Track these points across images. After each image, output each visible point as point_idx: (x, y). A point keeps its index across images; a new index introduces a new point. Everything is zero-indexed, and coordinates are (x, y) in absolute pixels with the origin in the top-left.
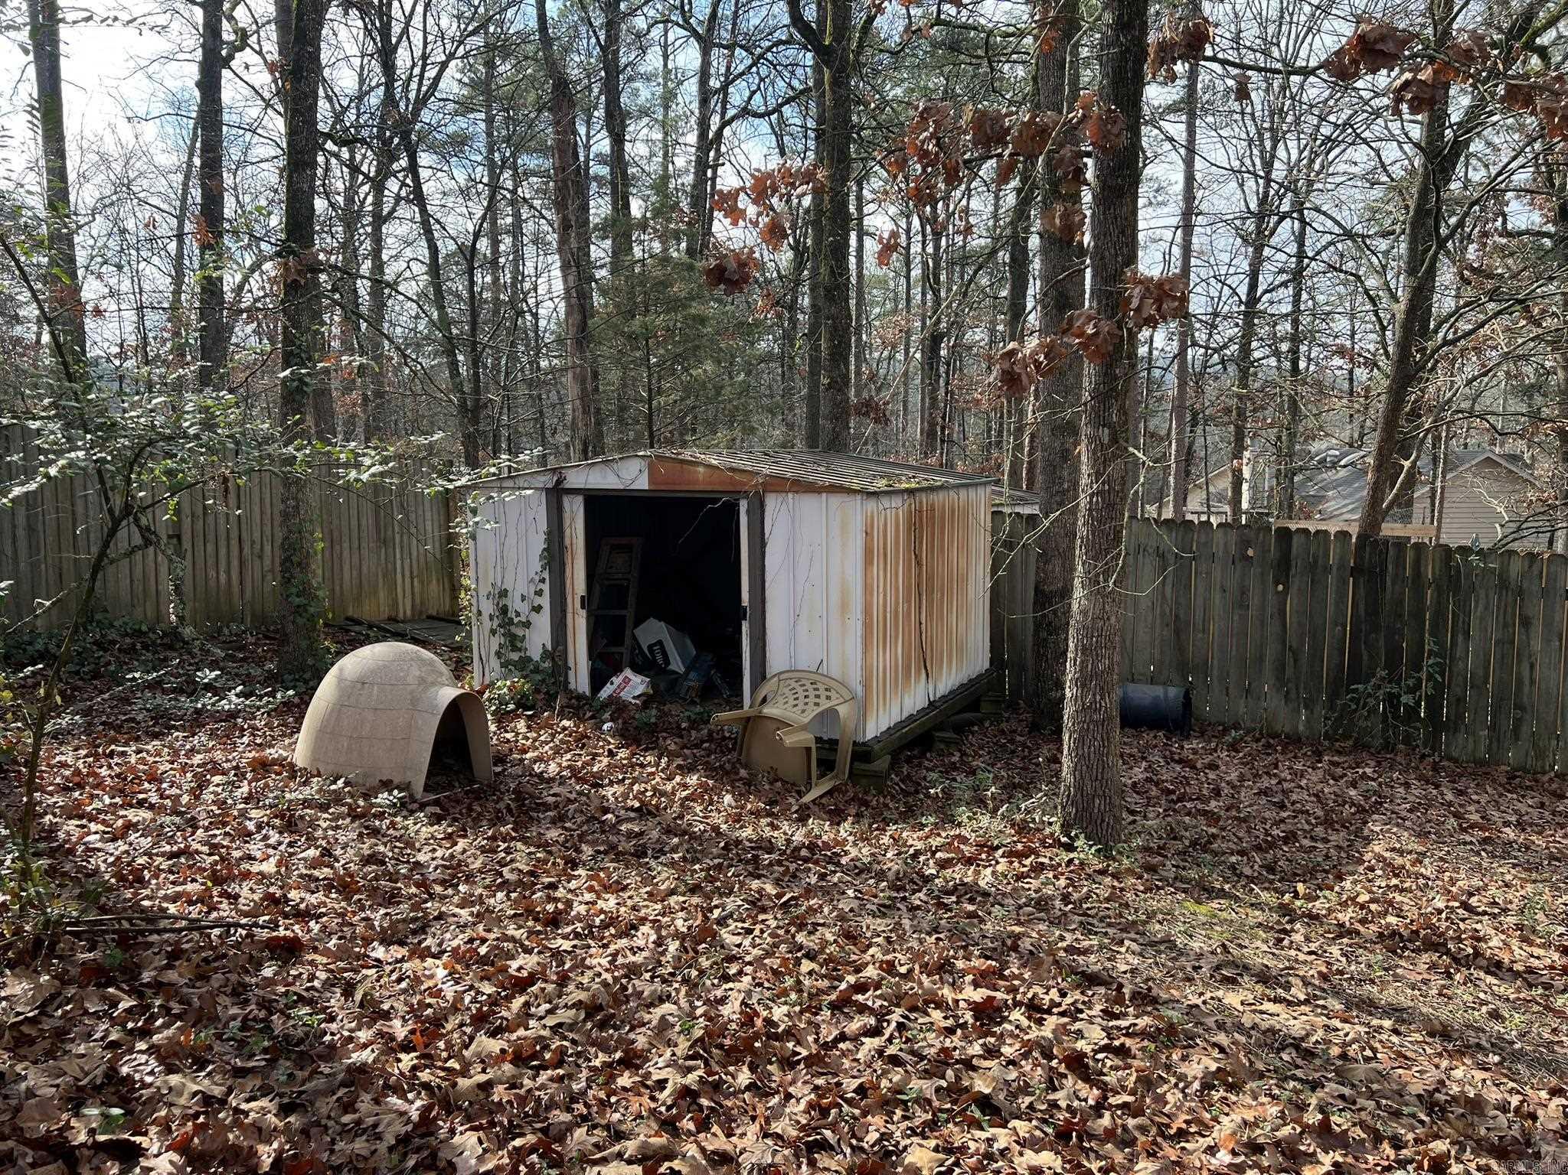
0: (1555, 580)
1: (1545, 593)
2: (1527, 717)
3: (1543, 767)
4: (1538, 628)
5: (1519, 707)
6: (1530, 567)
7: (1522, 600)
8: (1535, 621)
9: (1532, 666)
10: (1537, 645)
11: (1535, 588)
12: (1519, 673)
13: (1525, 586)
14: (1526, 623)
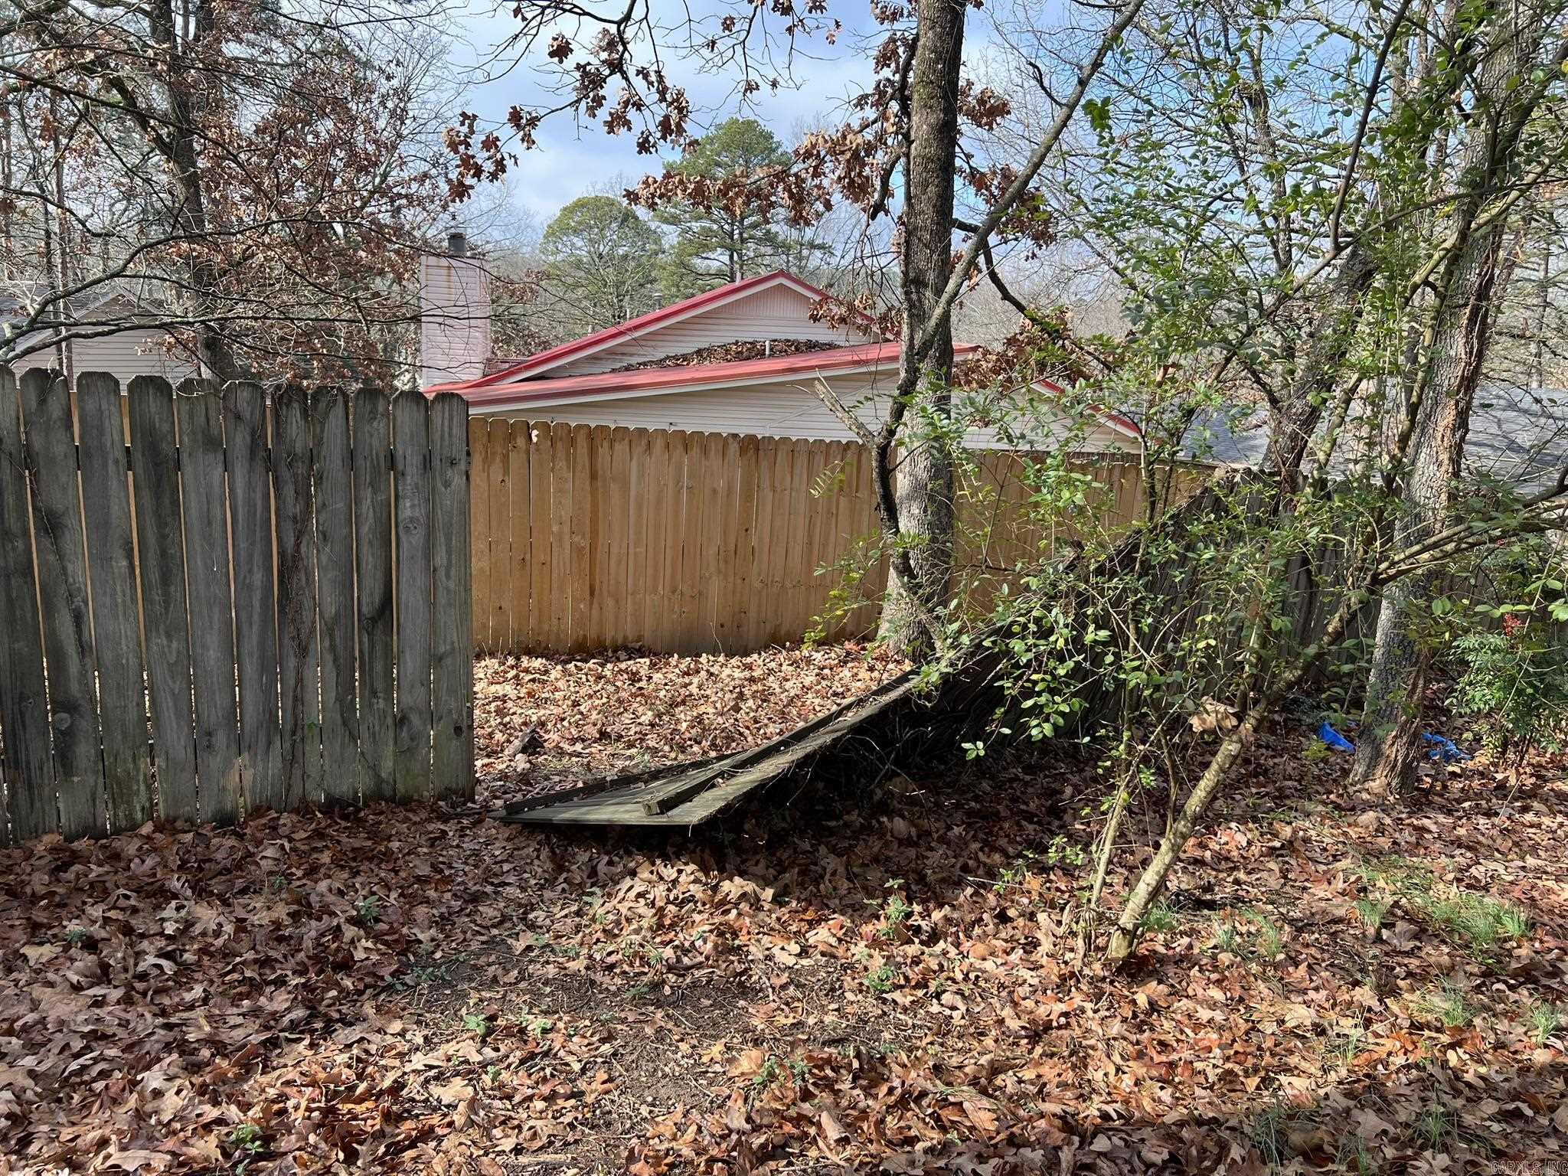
0: (101, 432)
1: (81, 457)
2: (84, 724)
3: (130, 817)
4: (79, 533)
5: (65, 705)
6: (42, 401)
7: (35, 477)
8: (70, 521)
9: (78, 618)
10: (81, 571)
11: (59, 449)
12: (52, 634)
13: (37, 442)
14: (52, 525)
